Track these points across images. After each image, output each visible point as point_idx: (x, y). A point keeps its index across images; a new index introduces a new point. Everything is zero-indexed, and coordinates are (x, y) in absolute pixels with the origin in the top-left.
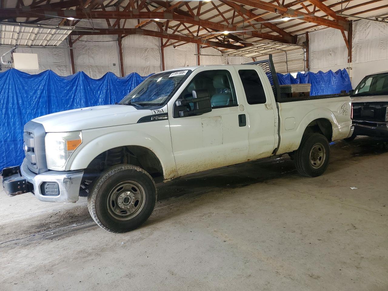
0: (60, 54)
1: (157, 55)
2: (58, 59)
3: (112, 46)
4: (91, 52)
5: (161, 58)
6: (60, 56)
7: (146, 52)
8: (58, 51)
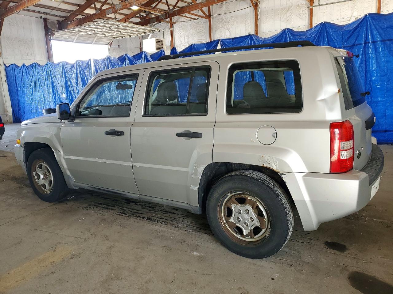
0: (203, 31)
1: (304, 13)
2: (201, 36)
3: (249, 13)
4: (228, 24)
5: (309, 15)
6: (203, 33)
7: (290, 11)
8: (201, 28)
